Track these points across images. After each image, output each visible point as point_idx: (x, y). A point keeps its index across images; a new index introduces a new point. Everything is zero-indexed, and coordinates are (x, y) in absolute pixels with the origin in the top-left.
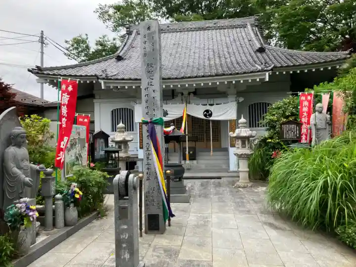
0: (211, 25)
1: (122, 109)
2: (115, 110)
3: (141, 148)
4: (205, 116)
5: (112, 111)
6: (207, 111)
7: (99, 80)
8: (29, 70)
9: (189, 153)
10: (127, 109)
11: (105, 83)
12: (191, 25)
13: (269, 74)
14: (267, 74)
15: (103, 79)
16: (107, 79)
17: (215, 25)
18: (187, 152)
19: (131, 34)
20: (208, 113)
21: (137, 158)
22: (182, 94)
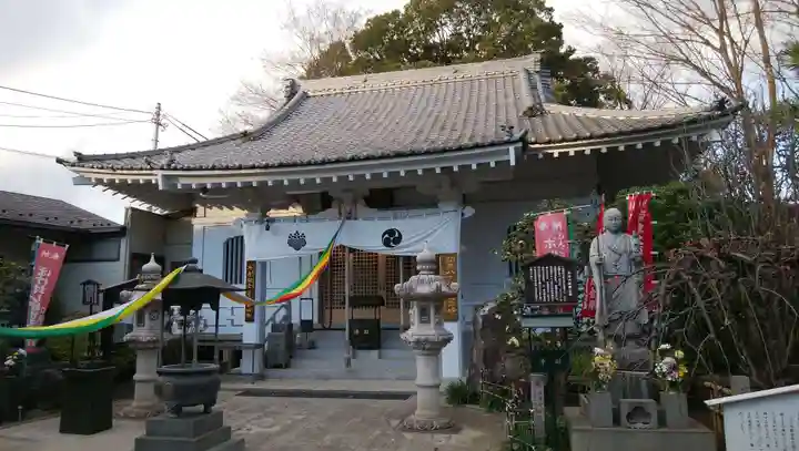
2: (233, 239)
3: (250, 319)
4: (387, 243)
5: (227, 243)
6: (391, 232)
8: (59, 161)
11: (166, 177)
13: (515, 149)
14: (512, 149)
20: (392, 238)
21: (241, 341)
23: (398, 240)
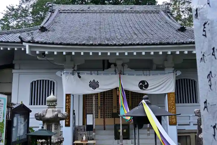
0: (128, 9)
1: (43, 80)
2: (35, 82)
3: (68, 125)
5: (32, 83)
6: (143, 82)
7: (24, 44)
9: (123, 131)
10: (48, 81)
11: (30, 47)
12: (110, 8)
15: (29, 42)
16: (34, 42)
17: (131, 10)
18: (121, 131)
19: (54, 12)
20: (144, 85)
22: (115, 65)
23: (147, 86)
